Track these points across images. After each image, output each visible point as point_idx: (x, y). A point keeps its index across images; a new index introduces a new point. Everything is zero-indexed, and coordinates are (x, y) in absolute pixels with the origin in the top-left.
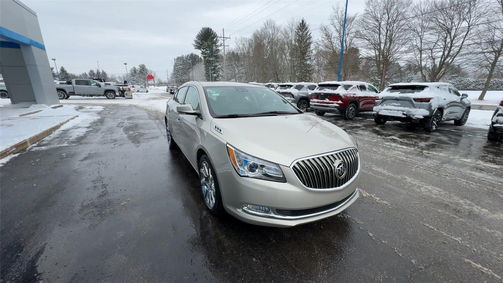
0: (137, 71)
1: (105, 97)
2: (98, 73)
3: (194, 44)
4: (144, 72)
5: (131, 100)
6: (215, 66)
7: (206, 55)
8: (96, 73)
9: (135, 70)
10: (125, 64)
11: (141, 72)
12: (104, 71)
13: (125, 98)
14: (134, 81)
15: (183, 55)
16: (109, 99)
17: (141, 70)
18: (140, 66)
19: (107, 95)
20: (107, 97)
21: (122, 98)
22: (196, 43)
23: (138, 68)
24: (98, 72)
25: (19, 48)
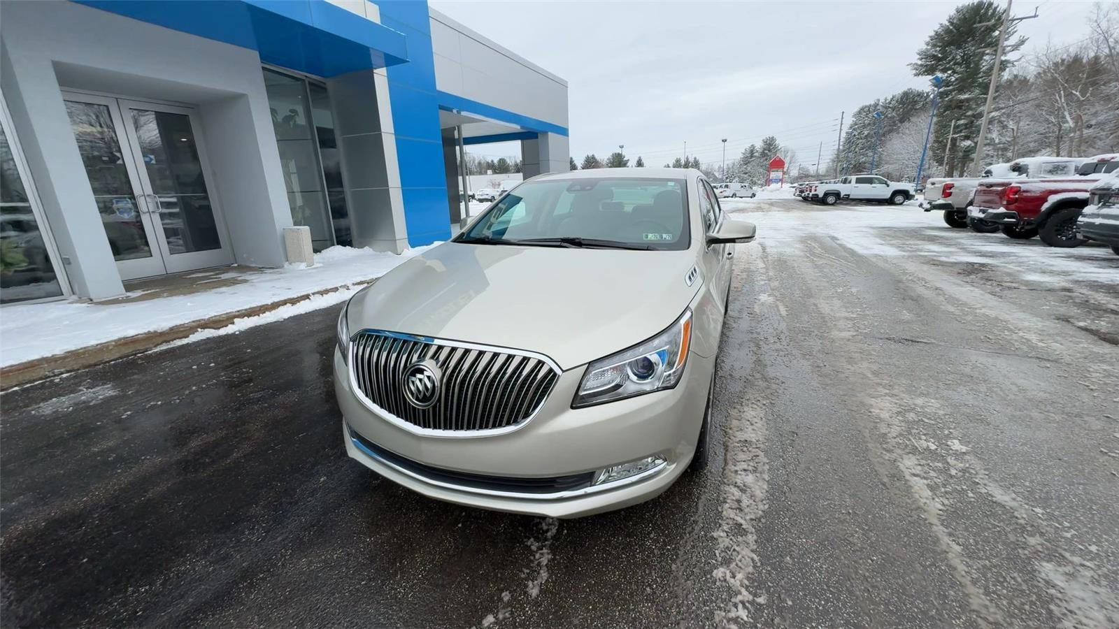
0: (757, 151)
3: (916, 64)
4: (769, 154)
6: (974, 116)
7: (951, 88)
9: (752, 151)
10: (723, 141)
11: (763, 154)
14: (746, 173)
15: (879, 100)
17: (765, 149)
18: (765, 142)
22: (921, 59)
23: (759, 145)
25: (537, 137)
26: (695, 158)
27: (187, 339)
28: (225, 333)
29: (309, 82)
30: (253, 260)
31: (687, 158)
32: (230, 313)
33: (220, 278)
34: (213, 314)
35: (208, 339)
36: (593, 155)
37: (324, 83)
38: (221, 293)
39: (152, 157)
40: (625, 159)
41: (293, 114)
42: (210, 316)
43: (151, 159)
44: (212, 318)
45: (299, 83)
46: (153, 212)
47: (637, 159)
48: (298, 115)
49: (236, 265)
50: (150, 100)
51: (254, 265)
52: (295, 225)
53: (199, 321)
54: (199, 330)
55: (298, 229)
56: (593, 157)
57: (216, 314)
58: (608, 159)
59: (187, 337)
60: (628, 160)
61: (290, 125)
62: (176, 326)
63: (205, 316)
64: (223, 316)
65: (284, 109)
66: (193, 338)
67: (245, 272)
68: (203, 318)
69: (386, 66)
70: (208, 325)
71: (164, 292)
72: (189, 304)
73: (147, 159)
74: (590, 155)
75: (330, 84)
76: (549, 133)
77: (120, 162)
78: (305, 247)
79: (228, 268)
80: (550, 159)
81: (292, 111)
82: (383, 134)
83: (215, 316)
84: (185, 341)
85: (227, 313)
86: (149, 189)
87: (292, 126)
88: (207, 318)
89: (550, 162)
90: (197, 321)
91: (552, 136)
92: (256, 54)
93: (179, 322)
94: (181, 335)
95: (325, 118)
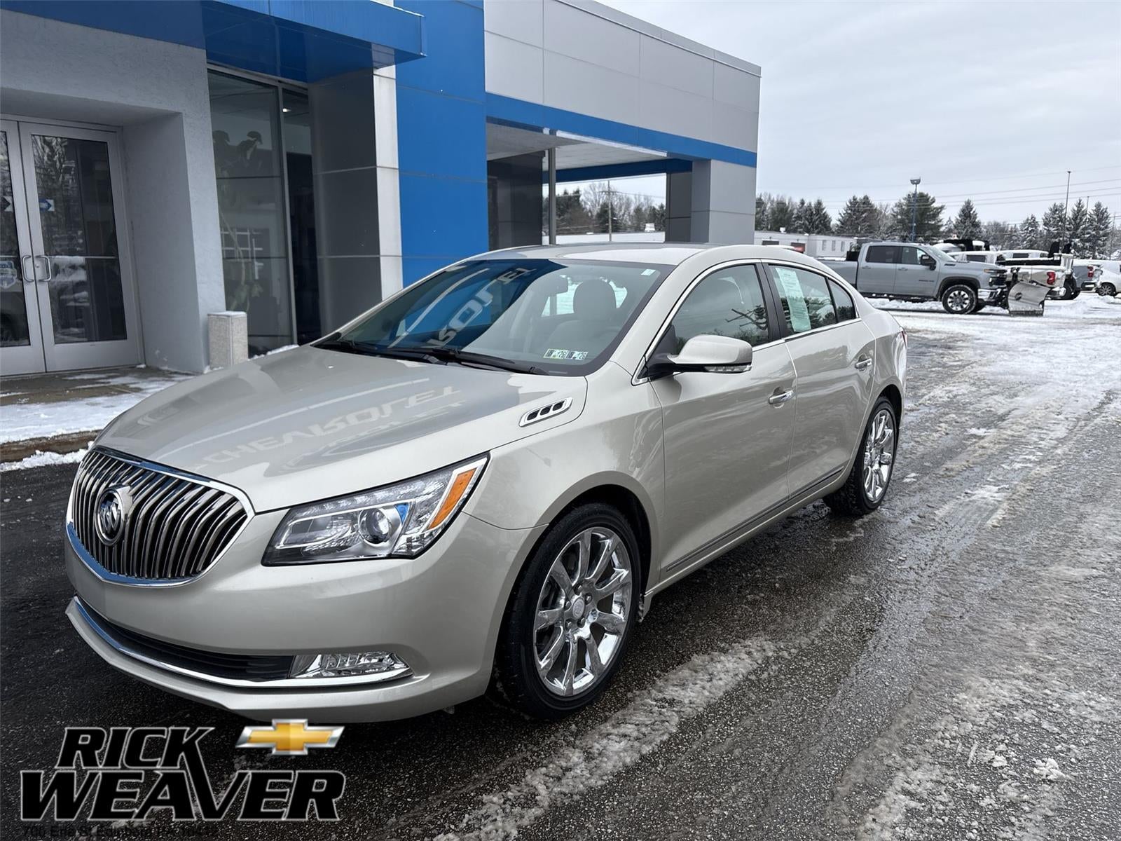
1: (939, 305)
2: (1079, 213)
5: (1035, 319)
8: (1070, 214)
12: (1104, 207)
13: (1006, 311)
16: (949, 311)
19: (947, 296)
20: (945, 304)
21: (997, 309)
24: (1079, 211)
25: (690, 170)
26: (1098, 206)
27: (19, 463)
28: (71, 461)
29: (284, 90)
30: (166, 360)
31: (1079, 205)
32: (85, 432)
33: (109, 382)
34: (60, 431)
35: (47, 466)
36: (866, 198)
37: (306, 89)
38: (93, 404)
39: (51, 202)
40: (935, 205)
41: (252, 139)
42: (56, 434)
43: (49, 206)
44: (57, 436)
45: (271, 90)
46: (40, 281)
47: (962, 204)
48: (260, 141)
49: (143, 366)
50: (59, 123)
51: (166, 368)
52: (228, 309)
53: (40, 439)
54: (38, 452)
55: (228, 316)
56: (866, 201)
57: (65, 432)
58: (899, 205)
59: (21, 460)
60: (942, 208)
61: (246, 156)
62: (9, 443)
63: (50, 433)
64: (75, 436)
65: (239, 130)
66: (29, 463)
67: (146, 378)
68: (46, 436)
69: (396, 63)
70: (51, 447)
71: (22, 397)
72: (43, 416)
73: (44, 205)
74: (860, 197)
75: (317, 92)
76: (713, 162)
77: (9, 209)
78: (235, 345)
79: (130, 370)
80: (711, 209)
81: (252, 134)
82: (379, 171)
83: (62, 435)
84: (16, 466)
85: (80, 432)
86: (40, 248)
87: (248, 157)
88: (50, 436)
89: (712, 215)
90: (36, 439)
91: (718, 169)
92: (201, 54)
93: (14, 438)
94: (11, 456)
95: (300, 139)
